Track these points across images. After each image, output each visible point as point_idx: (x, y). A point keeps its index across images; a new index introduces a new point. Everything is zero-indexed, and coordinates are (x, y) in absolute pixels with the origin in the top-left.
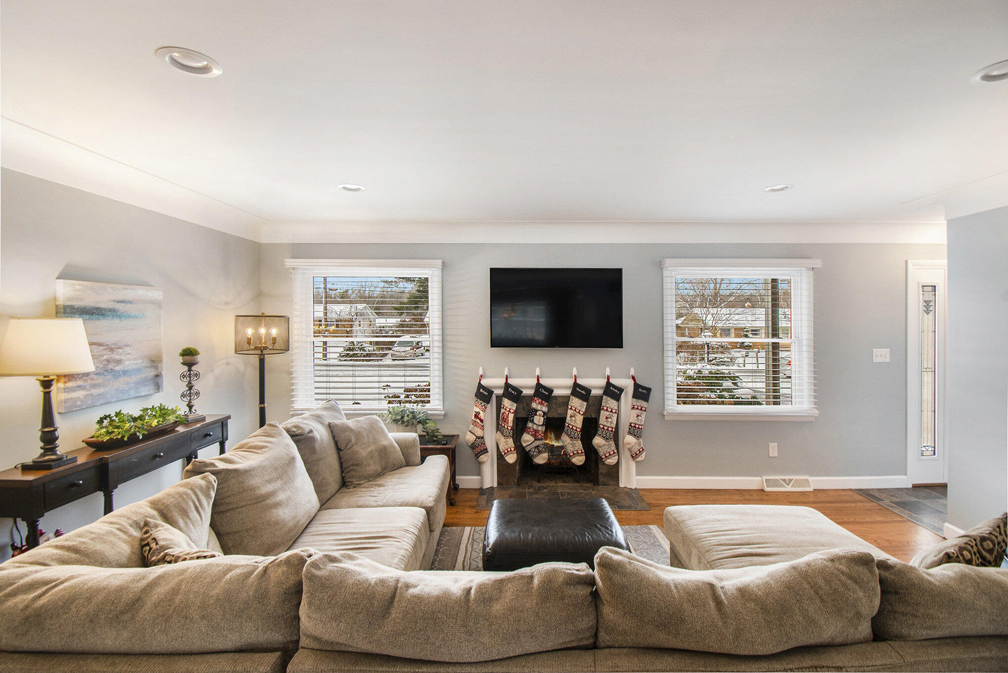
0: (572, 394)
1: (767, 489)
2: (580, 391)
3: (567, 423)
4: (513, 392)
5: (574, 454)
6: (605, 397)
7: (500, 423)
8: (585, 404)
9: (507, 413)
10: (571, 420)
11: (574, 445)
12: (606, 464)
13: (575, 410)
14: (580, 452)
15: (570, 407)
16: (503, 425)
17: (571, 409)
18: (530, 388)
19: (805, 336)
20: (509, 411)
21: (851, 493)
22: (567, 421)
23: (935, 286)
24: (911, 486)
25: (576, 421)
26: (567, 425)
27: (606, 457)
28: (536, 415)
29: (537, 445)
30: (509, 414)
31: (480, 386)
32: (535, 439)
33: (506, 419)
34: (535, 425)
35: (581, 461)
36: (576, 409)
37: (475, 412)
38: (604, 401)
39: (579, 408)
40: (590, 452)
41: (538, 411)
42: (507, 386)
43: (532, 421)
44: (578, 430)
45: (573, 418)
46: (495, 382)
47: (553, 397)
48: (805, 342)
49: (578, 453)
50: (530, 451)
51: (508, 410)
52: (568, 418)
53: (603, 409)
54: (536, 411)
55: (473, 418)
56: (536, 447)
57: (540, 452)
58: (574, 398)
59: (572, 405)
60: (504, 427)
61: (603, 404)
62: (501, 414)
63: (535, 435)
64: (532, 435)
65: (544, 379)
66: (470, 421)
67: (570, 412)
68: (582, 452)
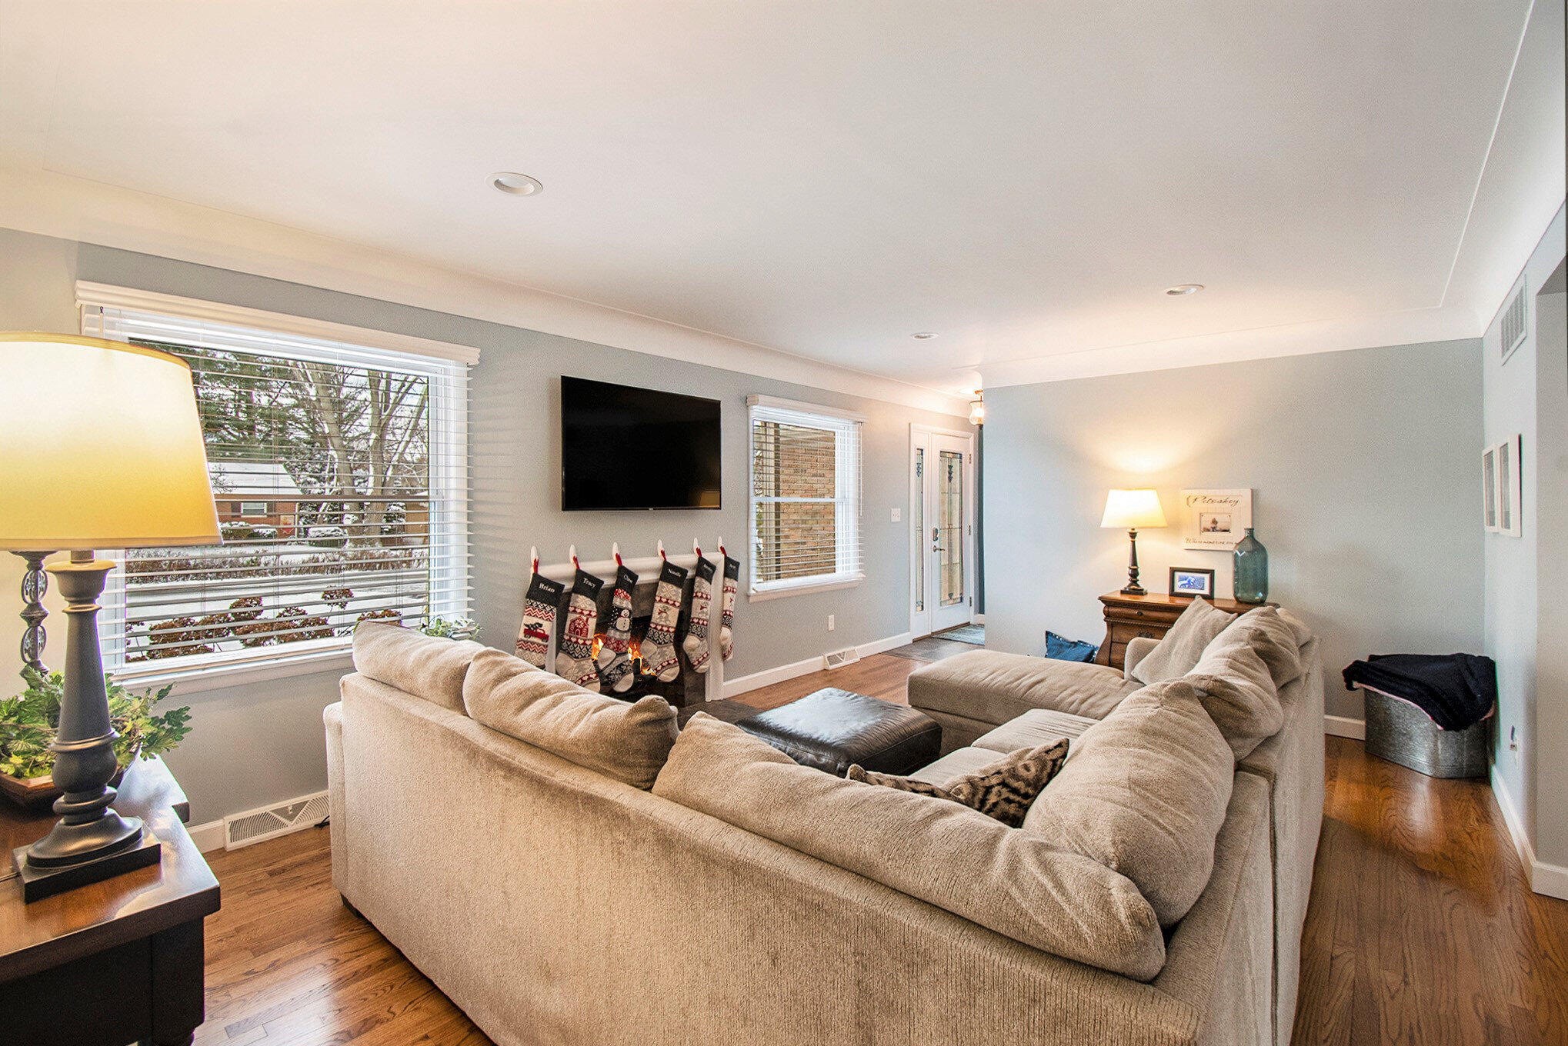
0: (661, 579)
1: (831, 667)
2: (674, 573)
3: (654, 623)
4: (590, 584)
5: (663, 667)
6: (698, 579)
7: (566, 638)
8: (680, 590)
9: (585, 618)
10: (661, 618)
11: (662, 654)
12: (697, 673)
13: (667, 602)
14: (672, 662)
15: (658, 599)
16: (574, 640)
17: (660, 601)
18: (609, 575)
19: (851, 495)
20: (589, 615)
21: (880, 656)
22: (652, 621)
23: (922, 450)
24: (911, 642)
25: (666, 617)
26: (653, 626)
27: (699, 662)
28: (620, 616)
29: (619, 663)
30: (587, 619)
31: (537, 579)
32: (617, 654)
33: (581, 629)
34: (618, 633)
35: (672, 675)
36: (668, 600)
37: (526, 625)
38: (696, 584)
39: (674, 598)
40: (684, 660)
41: (623, 610)
42: (580, 575)
43: (614, 627)
44: (672, 630)
45: (664, 615)
46: (559, 570)
47: (638, 585)
48: (851, 501)
49: (669, 664)
50: (610, 674)
51: (586, 613)
52: (655, 616)
53: (697, 596)
54: (620, 610)
55: (521, 636)
56: (617, 667)
57: (623, 673)
58: (665, 584)
59: (662, 595)
60: (577, 642)
61: (696, 589)
62: (568, 623)
63: (618, 648)
64: (613, 649)
65: (629, 560)
66: (514, 643)
67: (658, 606)
68: (675, 662)
